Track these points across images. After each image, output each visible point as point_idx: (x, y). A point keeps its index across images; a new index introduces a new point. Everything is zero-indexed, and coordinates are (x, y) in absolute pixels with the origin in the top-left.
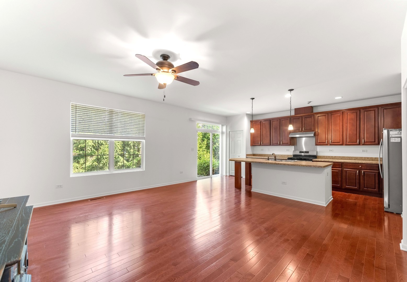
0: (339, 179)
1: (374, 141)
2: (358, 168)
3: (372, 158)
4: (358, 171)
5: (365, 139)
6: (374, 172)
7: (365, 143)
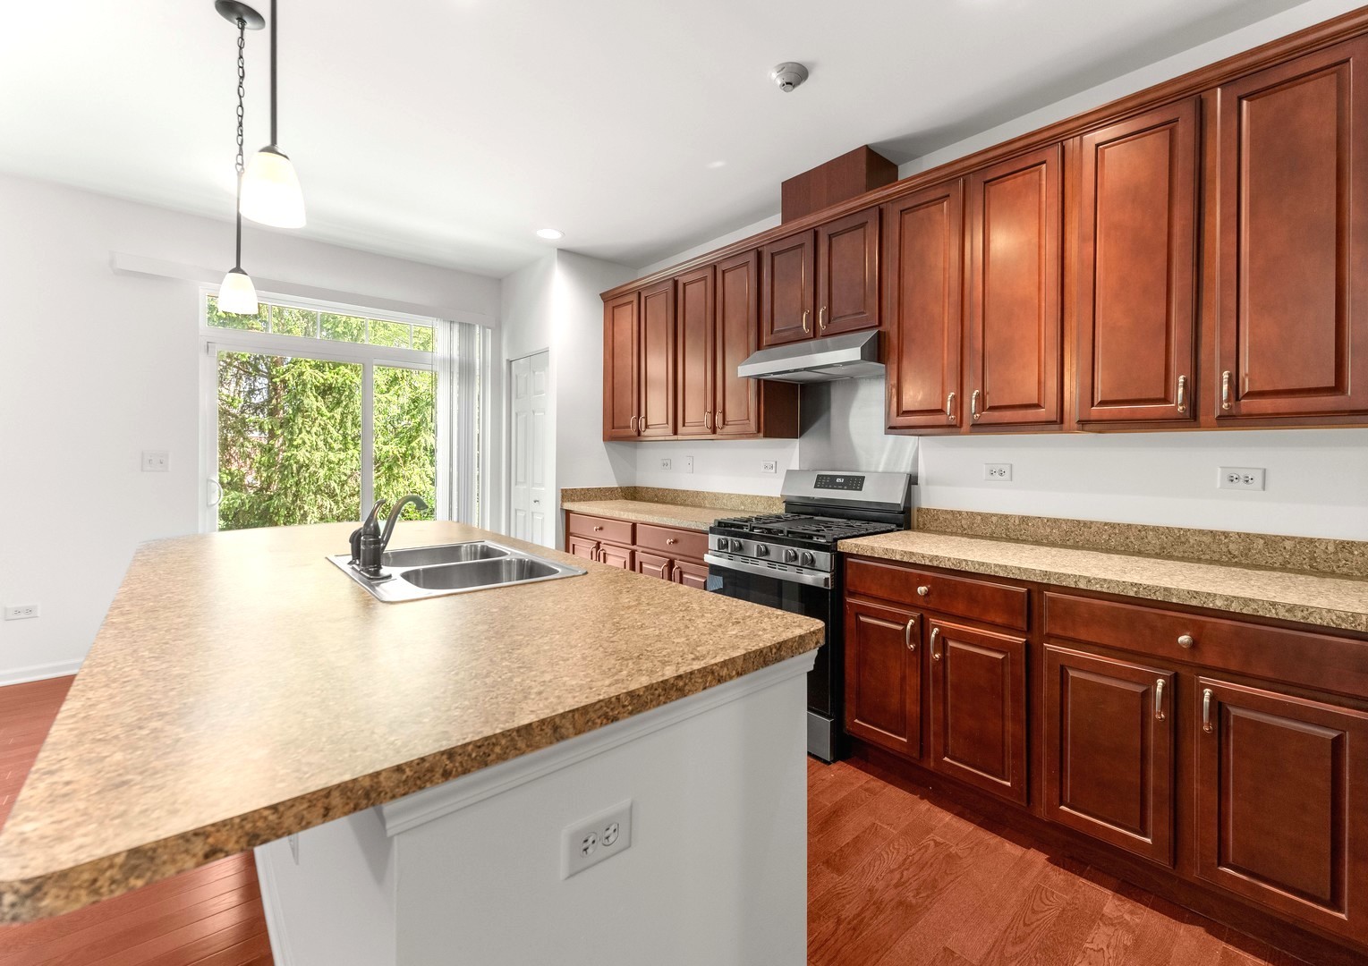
0: (1009, 726)
1: (1330, 381)
2: (1161, 652)
3: (1311, 541)
4: (1160, 682)
5: (1245, 369)
6: (1323, 720)
7: (1247, 405)
